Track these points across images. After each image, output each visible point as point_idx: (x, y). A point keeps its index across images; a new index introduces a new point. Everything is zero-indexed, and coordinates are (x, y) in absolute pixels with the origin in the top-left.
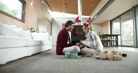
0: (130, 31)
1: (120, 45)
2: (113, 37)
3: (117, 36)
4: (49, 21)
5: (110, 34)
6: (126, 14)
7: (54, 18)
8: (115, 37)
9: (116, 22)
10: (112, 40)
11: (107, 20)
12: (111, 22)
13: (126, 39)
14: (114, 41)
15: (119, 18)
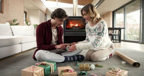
0: (133, 24)
1: (123, 39)
2: (115, 31)
3: (120, 29)
4: (43, 12)
5: (112, 27)
6: (131, 4)
7: (49, 9)
8: (118, 31)
9: (119, 13)
10: (114, 34)
11: (109, 11)
12: (114, 13)
13: (129, 32)
14: (117, 35)
15: (124, 8)
